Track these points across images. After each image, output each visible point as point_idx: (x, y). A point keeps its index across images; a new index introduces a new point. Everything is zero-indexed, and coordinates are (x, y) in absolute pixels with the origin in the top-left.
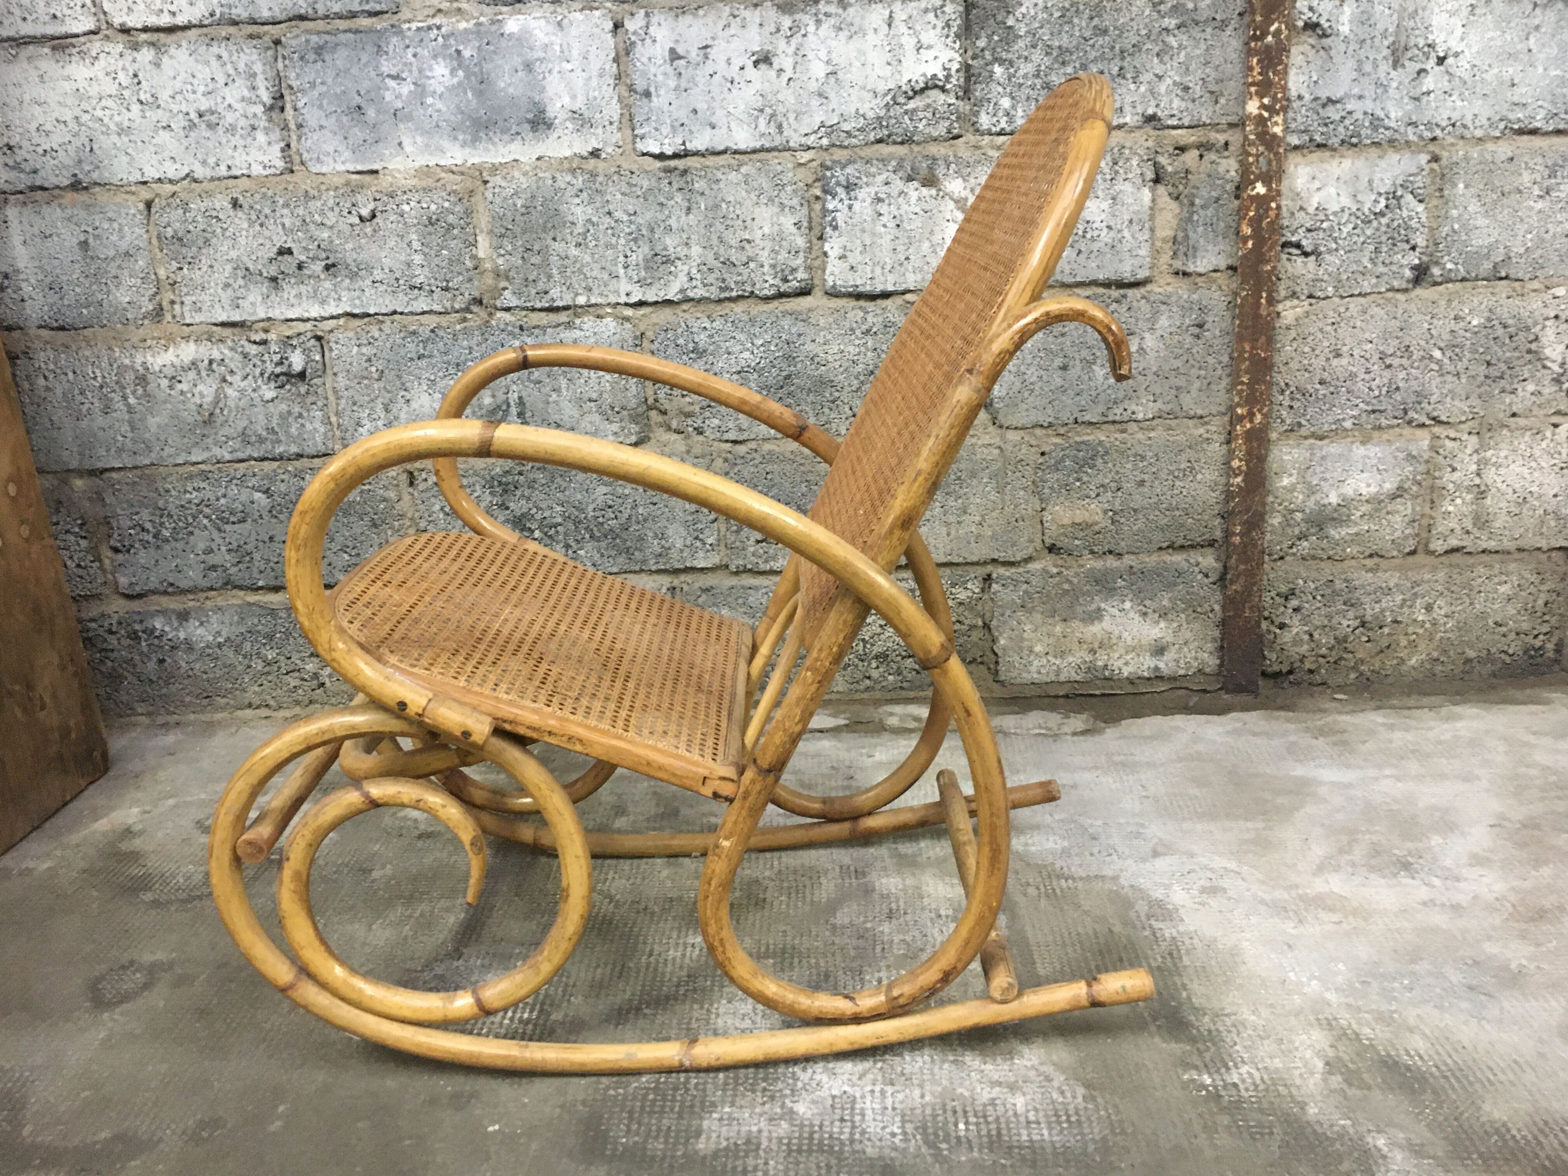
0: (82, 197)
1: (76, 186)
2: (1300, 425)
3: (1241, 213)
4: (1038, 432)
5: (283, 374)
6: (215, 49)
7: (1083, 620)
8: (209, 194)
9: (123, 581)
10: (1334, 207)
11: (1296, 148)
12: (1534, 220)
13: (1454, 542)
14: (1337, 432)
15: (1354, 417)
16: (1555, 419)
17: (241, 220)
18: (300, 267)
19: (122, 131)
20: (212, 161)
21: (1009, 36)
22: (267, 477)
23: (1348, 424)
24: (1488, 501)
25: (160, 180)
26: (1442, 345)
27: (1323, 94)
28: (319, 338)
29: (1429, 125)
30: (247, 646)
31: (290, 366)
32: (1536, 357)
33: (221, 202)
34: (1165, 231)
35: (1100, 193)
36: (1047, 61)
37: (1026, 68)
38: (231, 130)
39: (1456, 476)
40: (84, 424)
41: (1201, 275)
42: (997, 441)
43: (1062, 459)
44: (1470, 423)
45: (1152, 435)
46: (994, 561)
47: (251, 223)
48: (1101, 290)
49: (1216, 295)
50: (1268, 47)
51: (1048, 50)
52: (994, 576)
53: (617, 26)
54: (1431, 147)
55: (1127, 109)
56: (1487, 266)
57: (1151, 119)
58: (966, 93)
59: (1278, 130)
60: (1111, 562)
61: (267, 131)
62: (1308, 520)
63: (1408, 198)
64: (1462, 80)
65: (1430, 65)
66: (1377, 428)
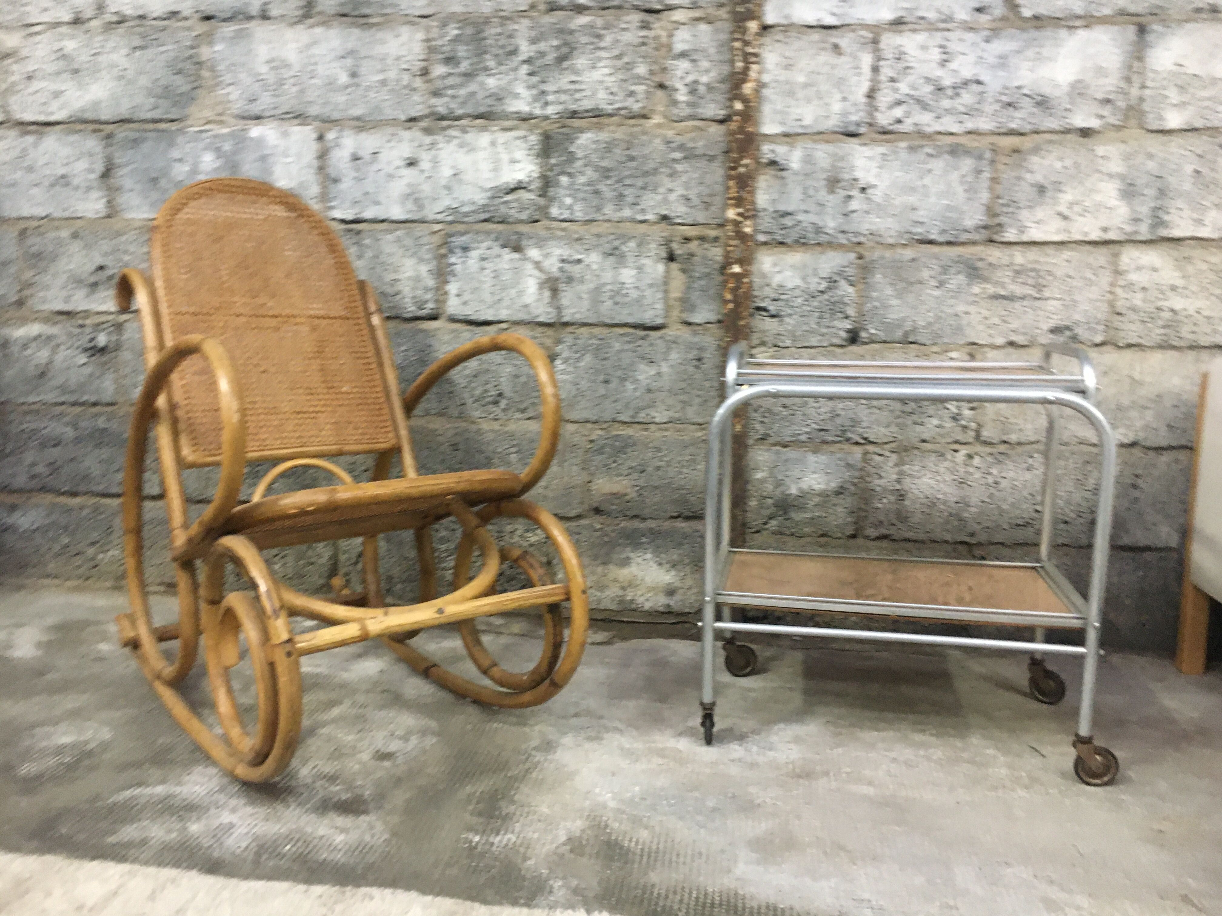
2: (768, 435)
3: (724, 285)
4: (589, 426)
5: (93, 348)
6: (72, 137)
7: (618, 565)
8: (59, 228)
10: (790, 285)
11: (763, 244)
12: (933, 303)
13: (884, 531)
14: (795, 443)
15: (807, 433)
16: (956, 447)
17: (77, 245)
18: (109, 278)
20: (63, 207)
21: (572, 158)
22: (75, 417)
23: (803, 438)
24: (907, 503)
25: (30, 218)
27: (782, 208)
28: (119, 325)
29: (857, 234)
31: (97, 343)
33: (66, 234)
34: (676, 293)
35: (630, 265)
36: (596, 175)
37: (582, 179)
39: (882, 482)
41: (699, 325)
43: (603, 447)
44: (891, 445)
45: (666, 433)
47: (83, 247)
48: (631, 330)
49: (710, 339)
50: (741, 175)
51: (597, 168)
53: (320, 138)
54: (858, 249)
55: (650, 210)
56: (900, 333)
57: (665, 218)
58: (543, 193)
59: (748, 230)
60: (637, 524)
61: (98, 190)
62: (776, 505)
63: (843, 284)
64: (879, 205)
65: (855, 193)
66: (825, 442)
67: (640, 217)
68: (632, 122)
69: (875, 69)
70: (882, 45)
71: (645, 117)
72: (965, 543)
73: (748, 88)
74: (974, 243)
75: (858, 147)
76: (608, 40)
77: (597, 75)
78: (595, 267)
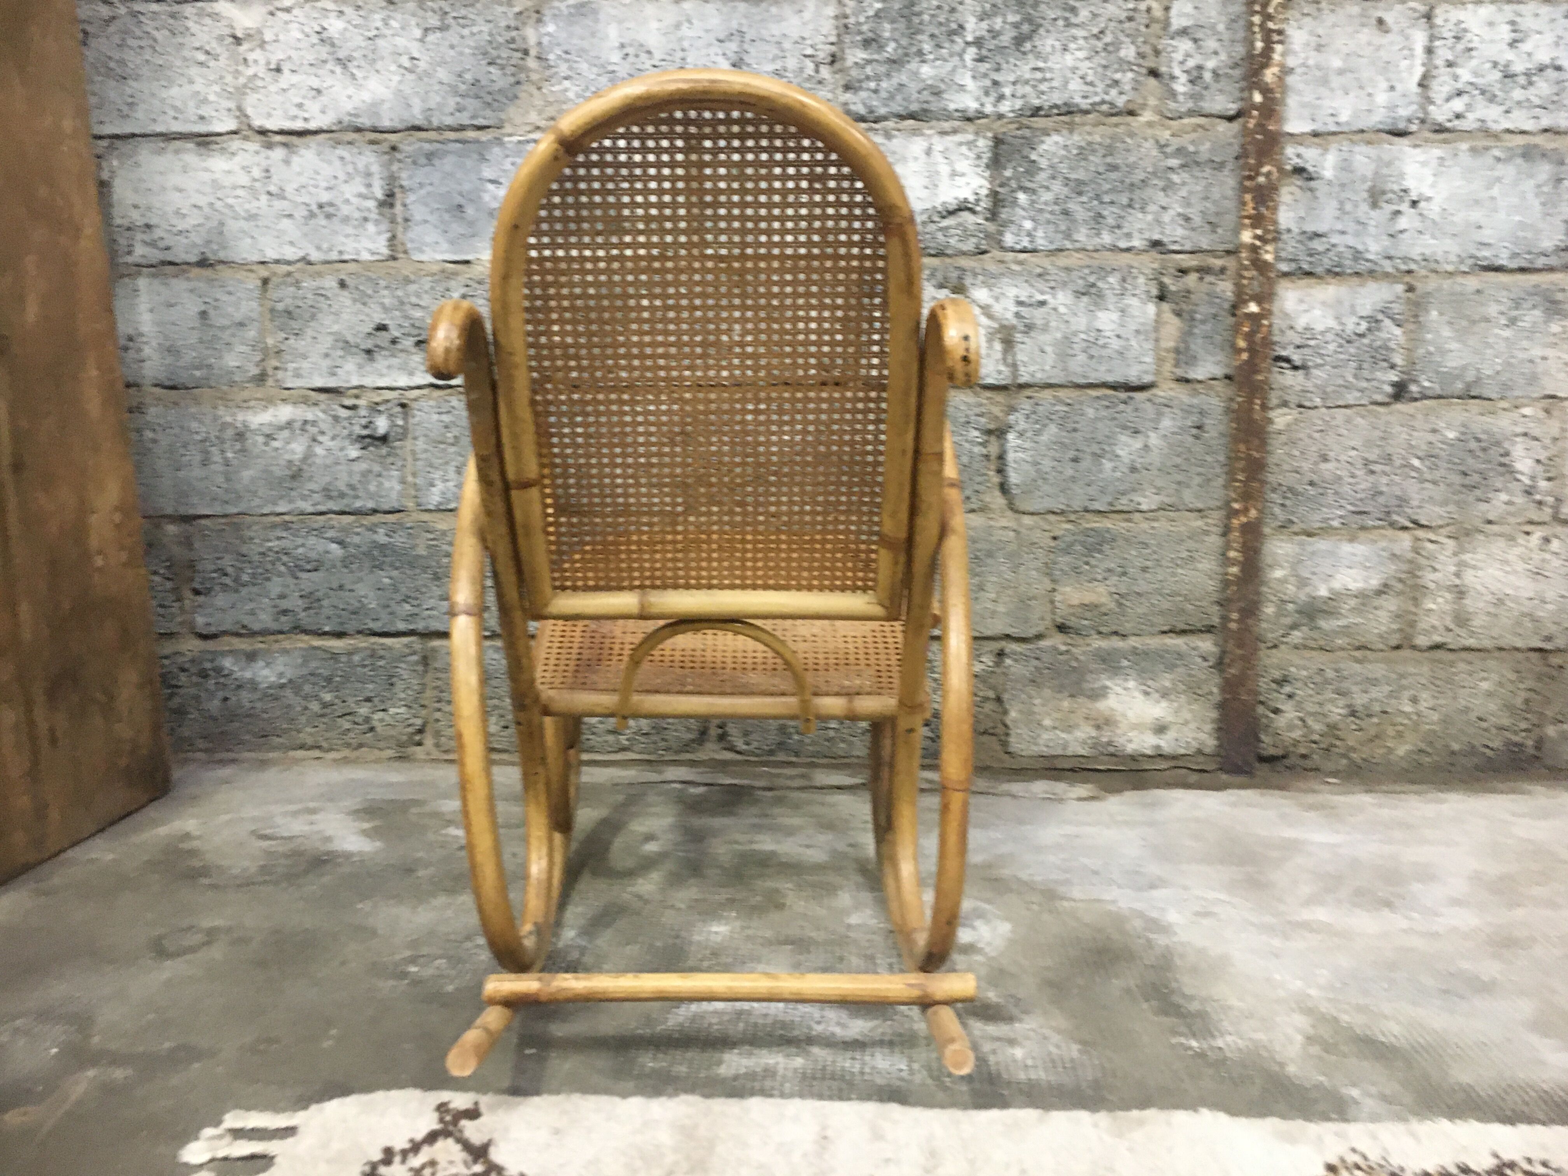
0: (207, 273)
1: (203, 263)
2: (1291, 522)
3: (1236, 329)
4: (1052, 518)
5: (369, 436)
6: (341, 151)
7: (1089, 697)
8: (320, 274)
9: (200, 620)
10: (1320, 327)
11: (1285, 275)
12: (1502, 346)
13: (1437, 639)
14: (1325, 531)
15: (1341, 517)
16: (1529, 528)
17: (345, 298)
18: (394, 342)
19: (252, 217)
20: (325, 246)
21: (1033, 168)
22: (342, 530)
23: (1336, 523)
24: (1468, 601)
25: (277, 262)
26: (1420, 454)
27: (1310, 228)
28: (403, 406)
29: (1406, 260)
30: (307, 688)
31: (375, 429)
32: (1507, 469)
33: (330, 283)
34: (1169, 342)
35: (1111, 307)
36: (1066, 191)
37: (1047, 196)
38: (346, 220)
39: (1436, 576)
40: (181, 474)
41: (1200, 382)
42: (1012, 524)
43: (1073, 544)
44: (1448, 529)
45: (1155, 524)
46: (1008, 637)
47: (355, 300)
48: (1110, 392)
49: (1215, 401)
50: (1260, 187)
51: (1067, 182)
52: (1007, 651)
54: (1407, 279)
55: (1136, 234)
56: (1459, 386)
57: (1156, 244)
58: (993, 215)
59: (1269, 257)
60: (1117, 643)
61: (377, 222)
62: (1299, 612)
63: (1387, 322)
64: (1434, 222)
65: (1405, 207)
66: (1363, 528)
67: (1123, 244)
68: (1115, 120)
69: (1429, 51)
70: (1438, 21)
71: (1132, 113)
72: (1540, 650)
73: (1269, 75)
74: (1551, 269)
75: (1407, 149)
76: (1084, 14)
77: (1069, 60)
78: (1062, 309)
